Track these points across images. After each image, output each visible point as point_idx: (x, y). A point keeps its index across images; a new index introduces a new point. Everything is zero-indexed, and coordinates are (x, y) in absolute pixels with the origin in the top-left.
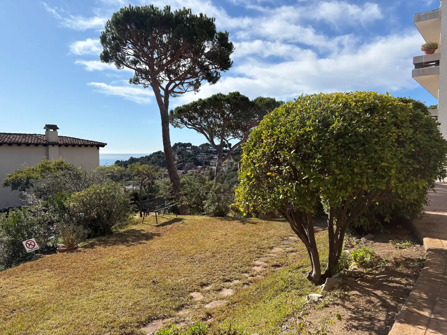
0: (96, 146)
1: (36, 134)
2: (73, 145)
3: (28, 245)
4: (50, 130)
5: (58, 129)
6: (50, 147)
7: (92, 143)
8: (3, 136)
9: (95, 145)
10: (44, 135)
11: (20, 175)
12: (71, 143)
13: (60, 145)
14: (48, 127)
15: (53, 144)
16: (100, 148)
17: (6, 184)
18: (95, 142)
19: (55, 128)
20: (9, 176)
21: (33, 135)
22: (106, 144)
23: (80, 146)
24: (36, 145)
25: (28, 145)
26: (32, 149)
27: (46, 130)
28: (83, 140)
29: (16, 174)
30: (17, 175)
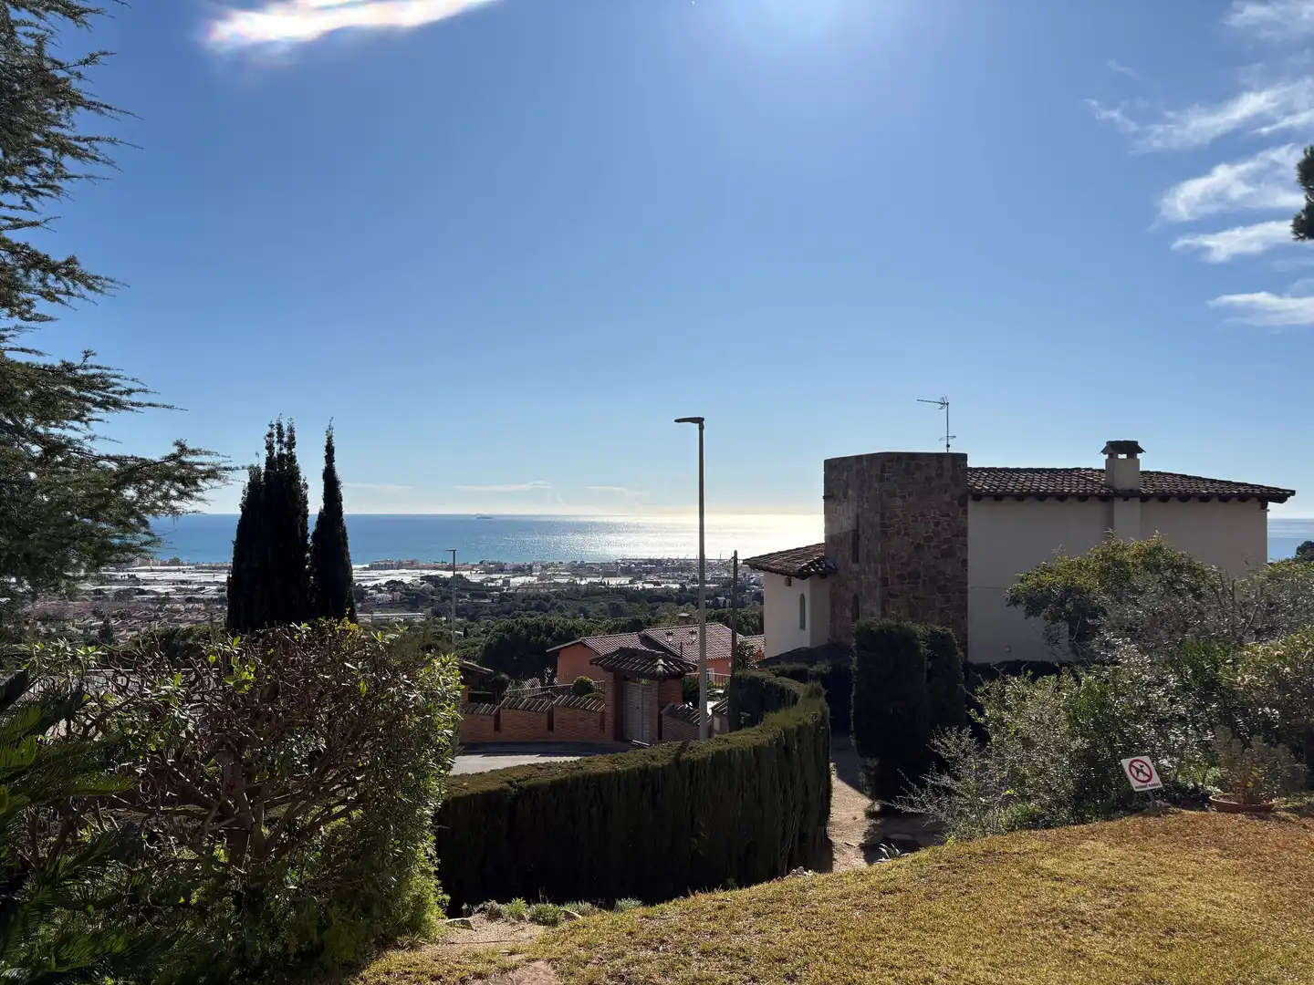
0: (1255, 499)
1: (1079, 469)
2: (1184, 498)
3: (1134, 771)
4: (1121, 456)
5: (1141, 451)
6: (1119, 504)
7: (1242, 489)
8: (1003, 476)
9: (1253, 495)
10: (1102, 471)
11: (1048, 578)
12: (1179, 491)
13: (1144, 498)
14: (1113, 448)
15: (1128, 495)
16: (1271, 505)
17: (1015, 601)
18: (1252, 486)
19: (1132, 448)
20: (1022, 580)
21: (1073, 470)
22: (1293, 493)
23: (1204, 499)
24: (1082, 498)
25: (1062, 497)
26: (1072, 508)
27: (1107, 456)
28: (1214, 481)
29: (1037, 575)
30: (1042, 577)
